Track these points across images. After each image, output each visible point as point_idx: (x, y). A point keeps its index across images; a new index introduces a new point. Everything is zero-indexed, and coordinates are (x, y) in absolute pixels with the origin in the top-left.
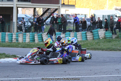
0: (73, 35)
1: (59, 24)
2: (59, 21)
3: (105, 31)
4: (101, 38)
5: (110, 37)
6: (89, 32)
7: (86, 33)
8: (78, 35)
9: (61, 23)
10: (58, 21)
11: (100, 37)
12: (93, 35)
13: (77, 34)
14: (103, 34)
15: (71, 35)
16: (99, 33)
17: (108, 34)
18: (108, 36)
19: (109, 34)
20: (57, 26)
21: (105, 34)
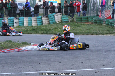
0: (27, 20)
1: (9, 9)
2: (9, 7)
3: (61, 15)
4: (58, 23)
5: (67, 21)
6: (45, 17)
7: (41, 18)
8: (32, 20)
9: (11, 9)
10: (7, 7)
11: (56, 21)
12: (49, 19)
13: (32, 18)
14: (60, 18)
15: (24, 20)
16: (55, 17)
17: (64, 18)
18: (65, 20)
19: (66, 18)
20: (6, 11)
21: (61, 18)
